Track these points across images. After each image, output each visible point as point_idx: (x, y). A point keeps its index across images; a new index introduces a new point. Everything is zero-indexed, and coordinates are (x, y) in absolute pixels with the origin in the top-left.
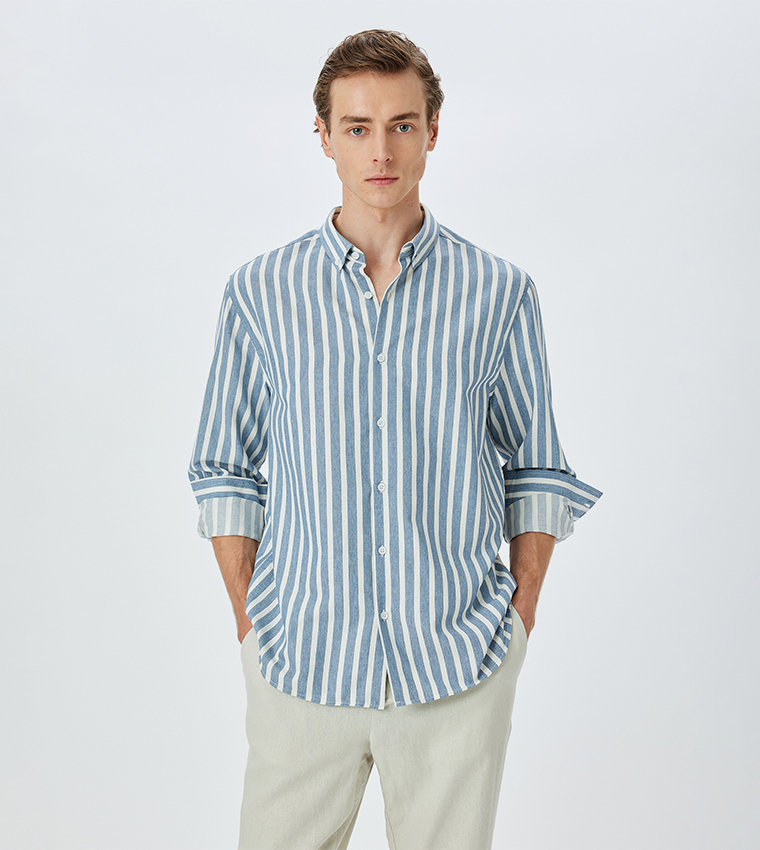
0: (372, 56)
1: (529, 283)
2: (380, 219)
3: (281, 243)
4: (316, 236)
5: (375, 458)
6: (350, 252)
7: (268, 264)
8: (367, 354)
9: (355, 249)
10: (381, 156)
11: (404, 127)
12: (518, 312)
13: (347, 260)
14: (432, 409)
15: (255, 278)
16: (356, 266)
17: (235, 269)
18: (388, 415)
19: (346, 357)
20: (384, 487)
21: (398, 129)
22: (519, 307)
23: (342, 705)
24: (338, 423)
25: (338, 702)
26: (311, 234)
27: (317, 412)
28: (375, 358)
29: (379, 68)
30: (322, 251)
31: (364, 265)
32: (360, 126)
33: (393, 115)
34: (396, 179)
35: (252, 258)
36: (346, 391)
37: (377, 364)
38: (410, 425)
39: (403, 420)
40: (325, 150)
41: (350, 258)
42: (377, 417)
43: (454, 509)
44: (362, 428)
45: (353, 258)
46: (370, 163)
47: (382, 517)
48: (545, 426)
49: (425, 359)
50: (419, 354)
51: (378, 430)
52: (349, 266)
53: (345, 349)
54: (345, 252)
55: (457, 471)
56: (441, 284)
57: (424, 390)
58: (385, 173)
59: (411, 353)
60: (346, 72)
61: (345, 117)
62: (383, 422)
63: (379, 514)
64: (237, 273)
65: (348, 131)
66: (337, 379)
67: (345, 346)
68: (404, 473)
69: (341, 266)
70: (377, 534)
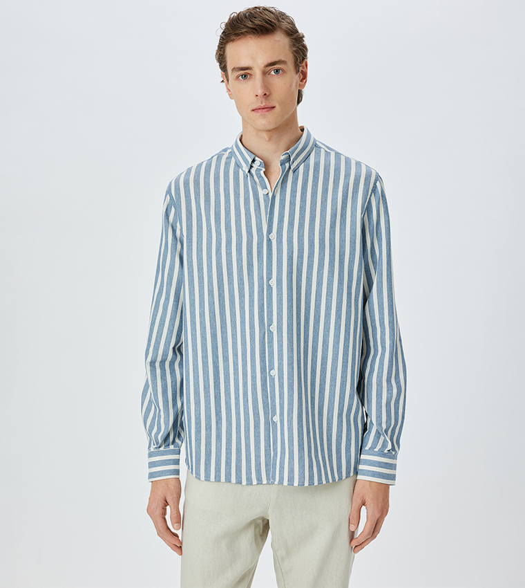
0: (248, 25)
1: (378, 178)
2: (267, 139)
3: (204, 158)
4: (229, 151)
5: (268, 307)
6: (254, 161)
7: (196, 173)
8: (263, 234)
9: (257, 158)
10: (260, 92)
11: (277, 71)
12: (370, 198)
13: (251, 167)
14: (307, 272)
15: (186, 184)
16: (258, 170)
17: (173, 178)
18: (277, 277)
19: (248, 237)
20: (274, 328)
21: (273, 73)
22: (371, 195)
23: (258, 484)
24: (243, 284)
25: (255, 482)
26: (225, 150)
27: (229, 277)
28: (268, 237)
29: (254, 33)
30: (233, 161)
31: (264, 170)
32: (245, 73)
33: (266, 63)
34: (274, 107)
35: (184, 170)
36: (248, 262)
37: (269, 241)
38: (292, 284)
39: (288, 280)
40: (229, 95)
41: (253, 165)
42: (269, 278)
43: (323, 343)
44: (259, 287)
45: (256, 165)
46: (255, 98)
47: (273, 349)
48: (382, 282)
49: (303, 236)
50: (299, 233)
51: (269, 287)
52: (253, 171)
53: (247, 232)
54: (250, 161)
55: (325, 316)
56: (313, 181)
57: (302, 258)
58: (264, 104)
59: (293, 232)
60: (233, 37)
61: (234, 68)
62: (273, 282)
63: (271, 347)
64: (174, 181)
65: (238, 77)
66: (242, 253)
67: (247, 229)
68: (288, 318)
69: (247, 171)
70: (269, 361)
